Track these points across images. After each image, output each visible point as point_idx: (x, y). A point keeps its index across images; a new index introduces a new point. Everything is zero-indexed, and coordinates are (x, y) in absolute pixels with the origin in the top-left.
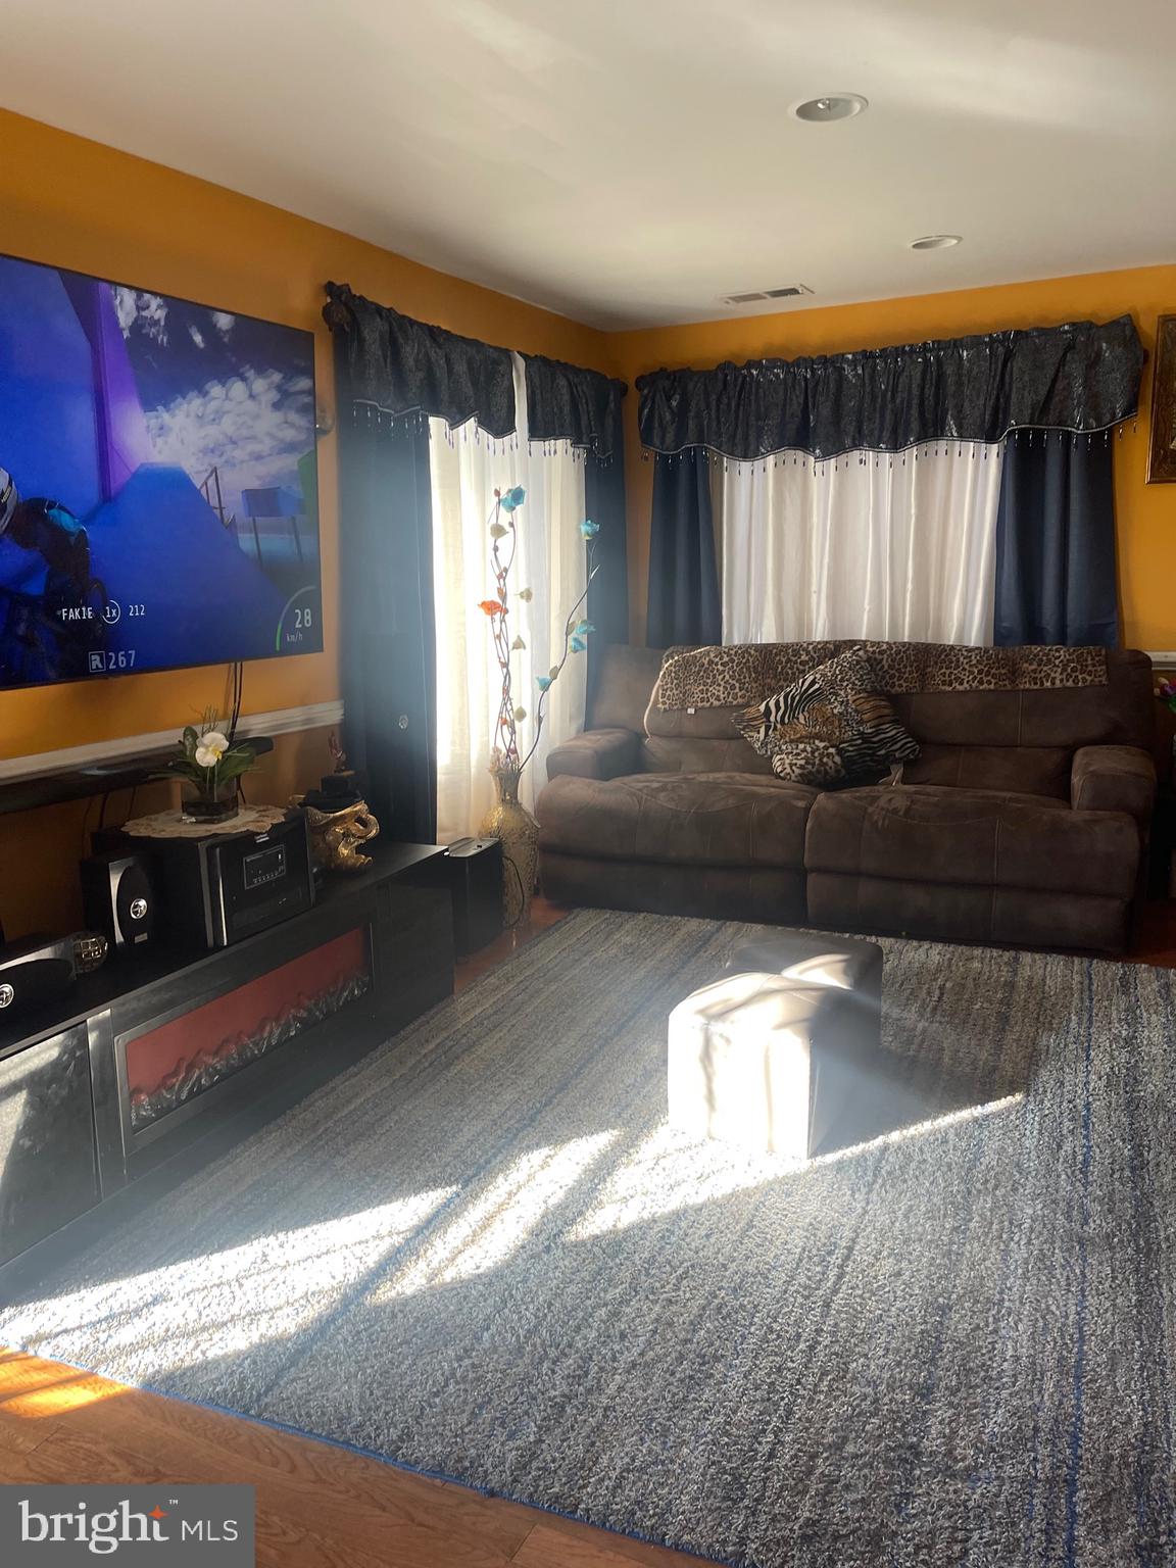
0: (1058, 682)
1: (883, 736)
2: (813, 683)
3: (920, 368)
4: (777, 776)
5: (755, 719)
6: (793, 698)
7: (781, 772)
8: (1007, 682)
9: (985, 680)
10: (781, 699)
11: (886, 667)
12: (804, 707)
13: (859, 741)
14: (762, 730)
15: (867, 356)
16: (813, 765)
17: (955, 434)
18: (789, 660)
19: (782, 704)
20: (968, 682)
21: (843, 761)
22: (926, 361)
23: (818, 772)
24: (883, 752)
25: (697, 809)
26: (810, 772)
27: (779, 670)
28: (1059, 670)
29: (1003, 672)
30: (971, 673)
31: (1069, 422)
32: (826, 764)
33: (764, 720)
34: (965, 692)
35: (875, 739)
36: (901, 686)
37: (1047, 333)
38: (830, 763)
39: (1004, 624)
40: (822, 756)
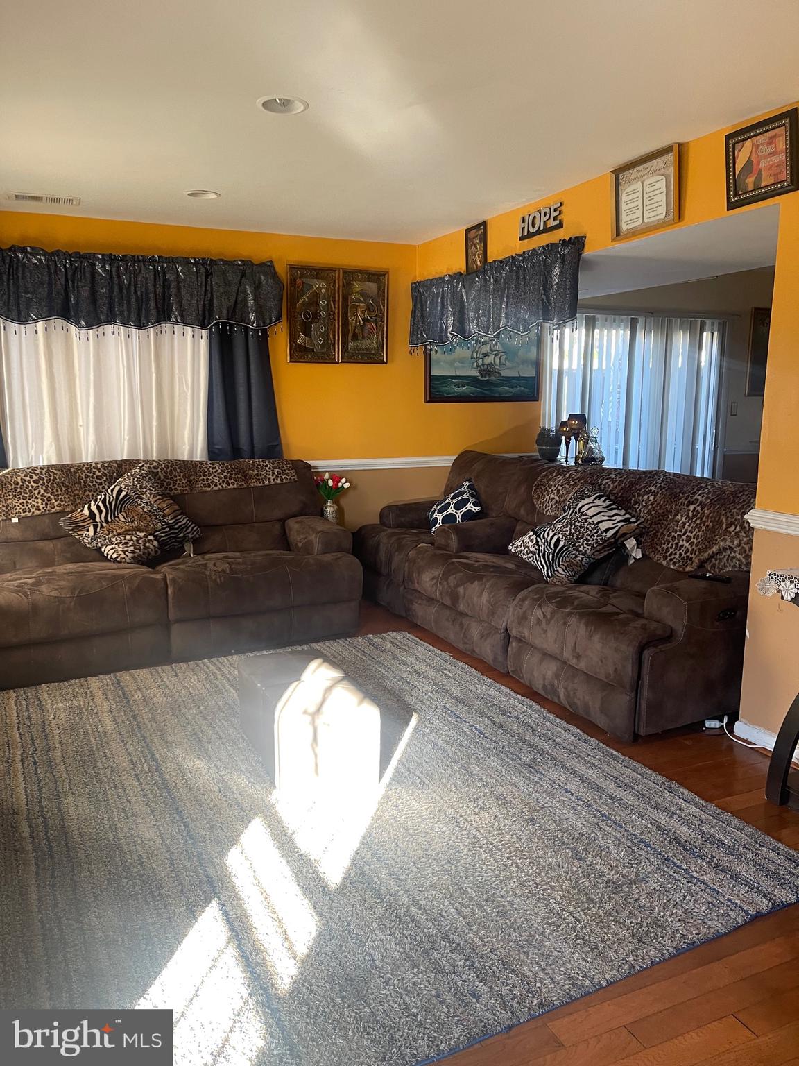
0: (272, 481)
1: (180, 524)
2: (120, 491)
3: (152, 273)
4: (115, 561)
5: (83, 521)
6: (110, 504)
7: (117, 557)
8: (243, 483)
9: (230, 482)
10: (101, 504)
11: (162, 478)
12: (121, 508)
13: (167, 529)
14: (91, 529)
15: (111, 259)
16: (140, 549)
17: (179, 321)
18: (87, 476)
19: (102, 508)
20: (220, 484)
21: (159, 544)
22: (155, 269)
23: (144, 554)
24: (182, 535)
25: (79, 593)
26: (139, 555)
27: (83, 483)
28: (271, 473)
29: (239, 476)
30: (220, 478)
31: (246, 321)
32: (148, 548)
33: (91, 521)
34: (219, 490)
35: (176, 527)
36: (176, 489)
37: (230, 264)
38: (151, 547)
39: (217, 447)
40: (144, 543)
